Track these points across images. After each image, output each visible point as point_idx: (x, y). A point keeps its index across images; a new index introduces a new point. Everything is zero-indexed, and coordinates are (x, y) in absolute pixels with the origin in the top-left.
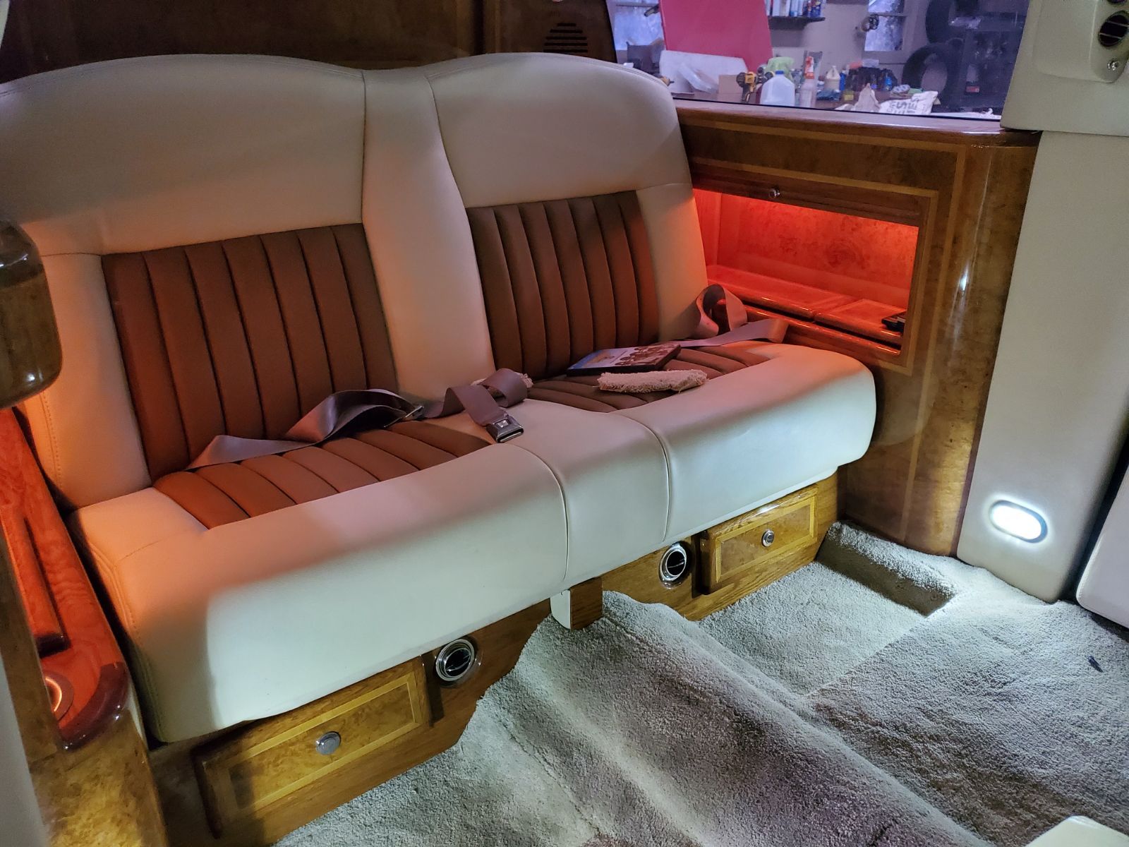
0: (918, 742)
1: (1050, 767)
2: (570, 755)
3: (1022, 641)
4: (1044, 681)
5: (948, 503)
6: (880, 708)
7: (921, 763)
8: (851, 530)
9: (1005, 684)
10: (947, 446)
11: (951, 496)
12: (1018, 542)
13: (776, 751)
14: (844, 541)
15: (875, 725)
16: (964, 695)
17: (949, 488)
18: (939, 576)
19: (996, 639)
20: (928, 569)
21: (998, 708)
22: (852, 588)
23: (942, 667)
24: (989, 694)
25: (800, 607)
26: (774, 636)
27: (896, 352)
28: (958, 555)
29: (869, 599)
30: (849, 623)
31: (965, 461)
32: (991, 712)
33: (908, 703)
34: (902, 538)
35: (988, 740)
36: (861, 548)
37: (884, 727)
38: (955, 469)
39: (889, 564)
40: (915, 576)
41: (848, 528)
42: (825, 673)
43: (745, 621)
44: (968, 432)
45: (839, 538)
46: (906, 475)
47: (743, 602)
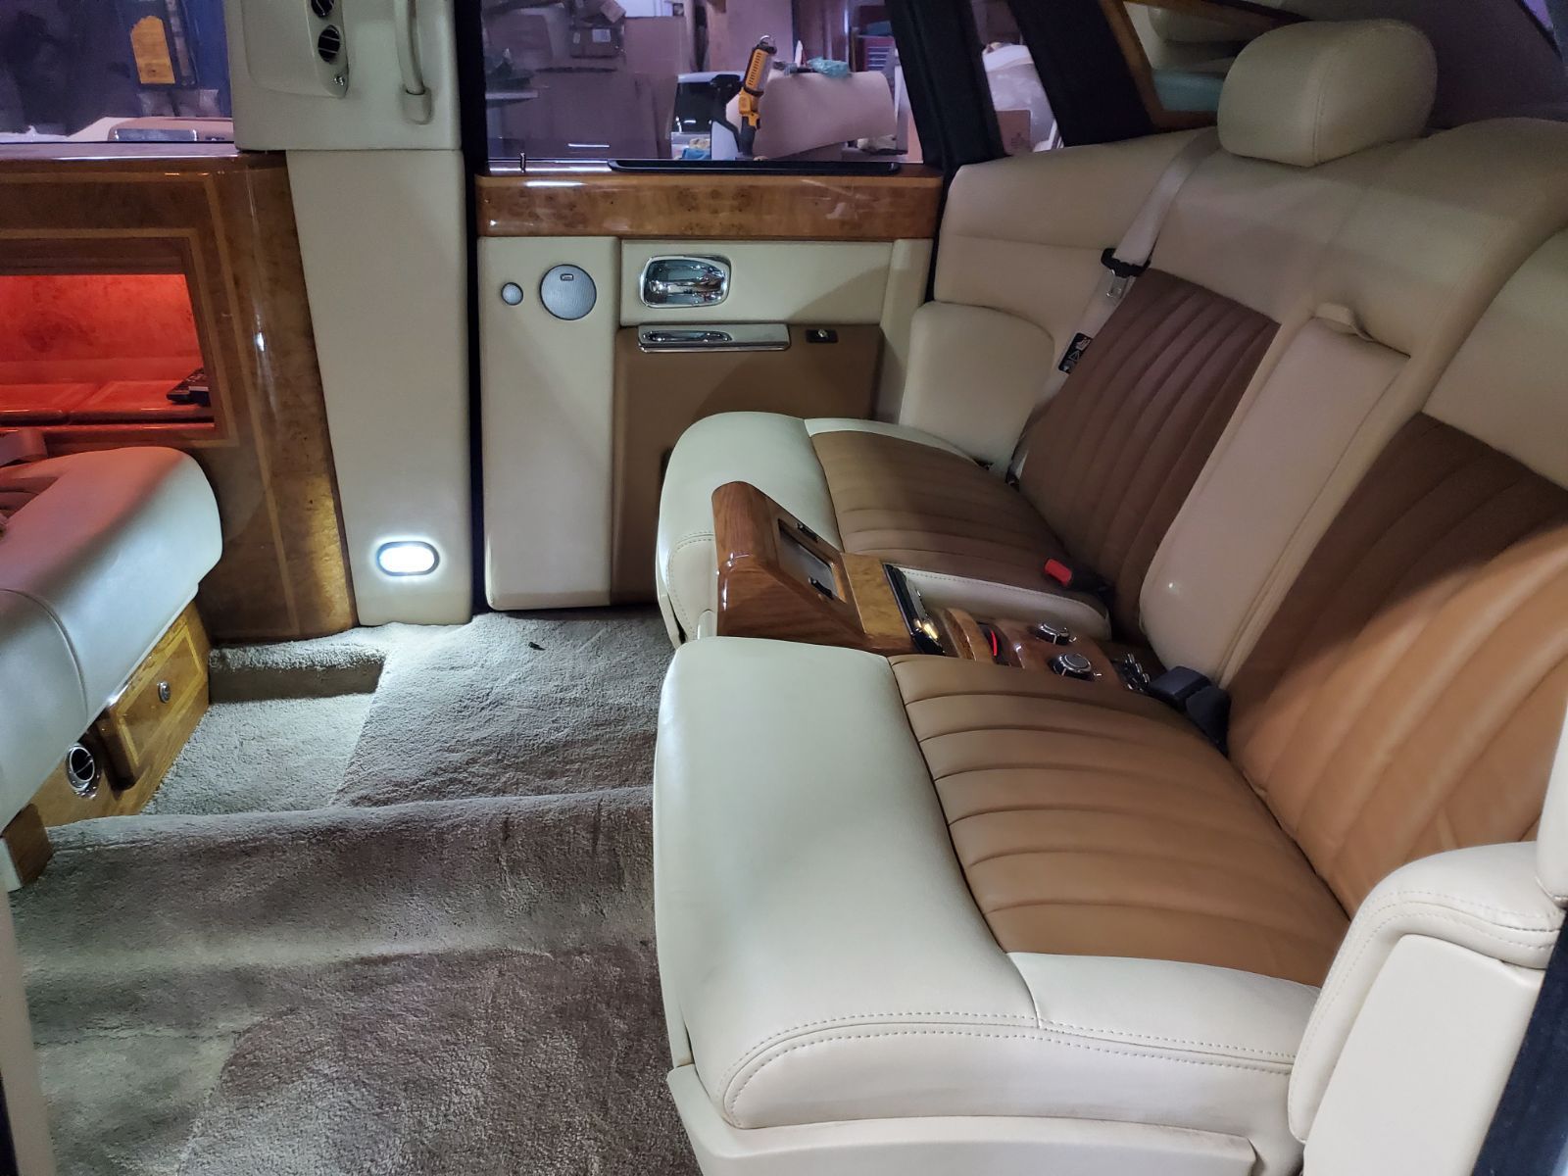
0: (460, 773)
1: (565, 728)
2: (137, 999)
3: (474, 659)
4: (513, 676)
5: (331, 571)
6: (408, 770)
7: (476, 785)
8: (235, 651)
9: (488, 695)
10: (310, 509)
11: (332, 562)
12: (416, 579)
13: (372, 833)
14: (235, 666)
15: (416, 783)
16: (465, 721)
17: (327, 555)
18: (359, 649)
19: (453, 668)
20: (343, 647)
21: (498, 713)
22: (274, 707)
23: (429, 712)
24: (483, 709)
25: (236, 752)
26: (234, 789)
27: (212, 425)
28: (362, 623)
29: (299, 708)
30: (302, 737)
31: (333, 519)
32: (496, 719)
33: (428, 753)
34: (296, 631)
35: (511, 738)
36: (259, 662)
37: (424, 780)
38: (326, 531)
39: (300, 663)
40: (335, 661)
41: (231, 650)
42: (317, 788)
43: (189, 795)
44: (324, 486)
45: (228, 665)
46: (275, 559)
47: (166, 781)
